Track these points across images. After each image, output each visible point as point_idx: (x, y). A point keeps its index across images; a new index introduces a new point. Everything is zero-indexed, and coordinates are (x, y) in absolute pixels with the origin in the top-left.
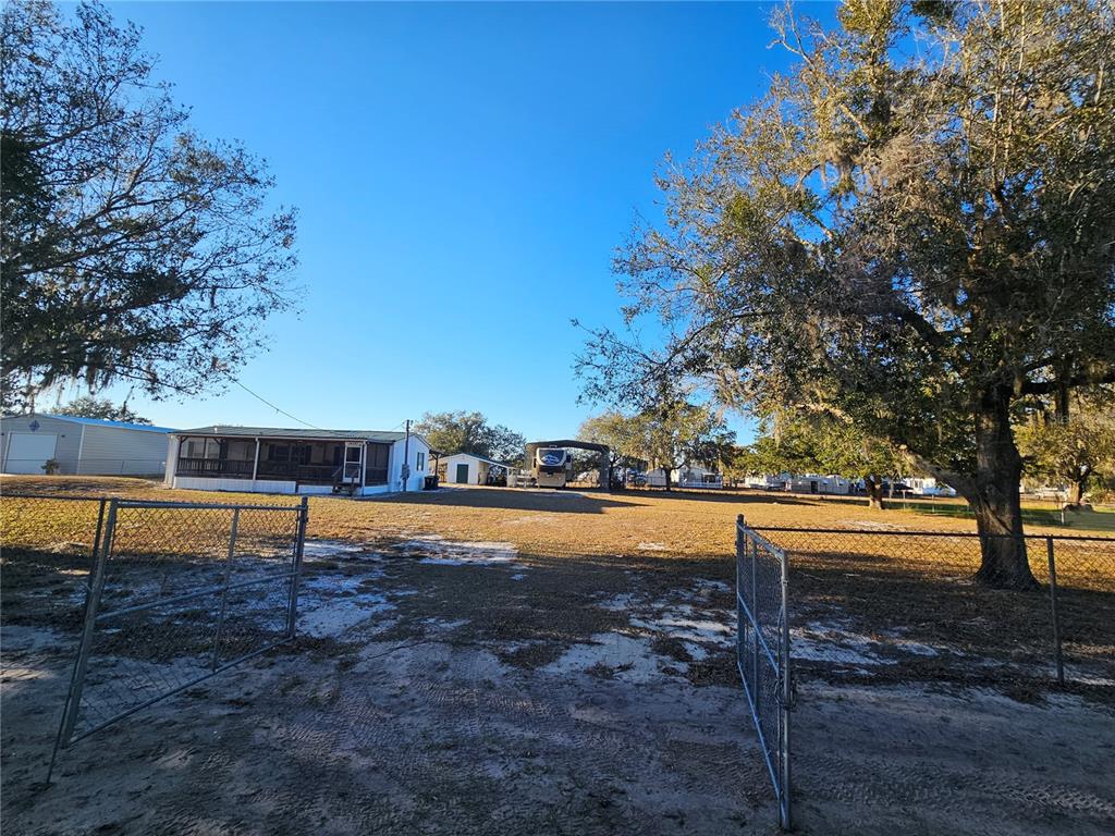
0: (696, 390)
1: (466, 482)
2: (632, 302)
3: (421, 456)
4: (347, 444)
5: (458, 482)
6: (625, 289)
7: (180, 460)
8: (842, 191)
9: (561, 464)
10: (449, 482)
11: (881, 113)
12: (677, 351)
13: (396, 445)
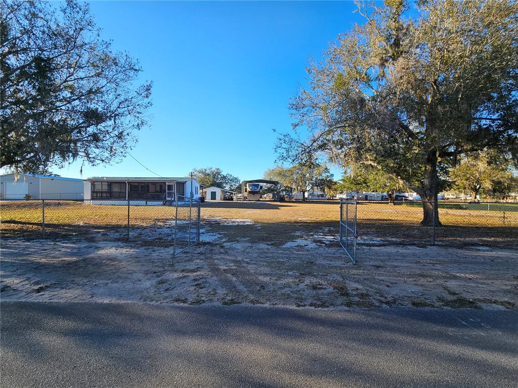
0: (321, 157)
1: (215, 199)
2: (296, 121)
3: (196, 188)
4: (167, 183)
5: (212, 199)
6: (293, 116)
7: (93, 192)
8: (380, 77)
9: (258, 190)
10: (208, 199)
11: (397, 44)
12: (314, 141)
13: (187, 183)
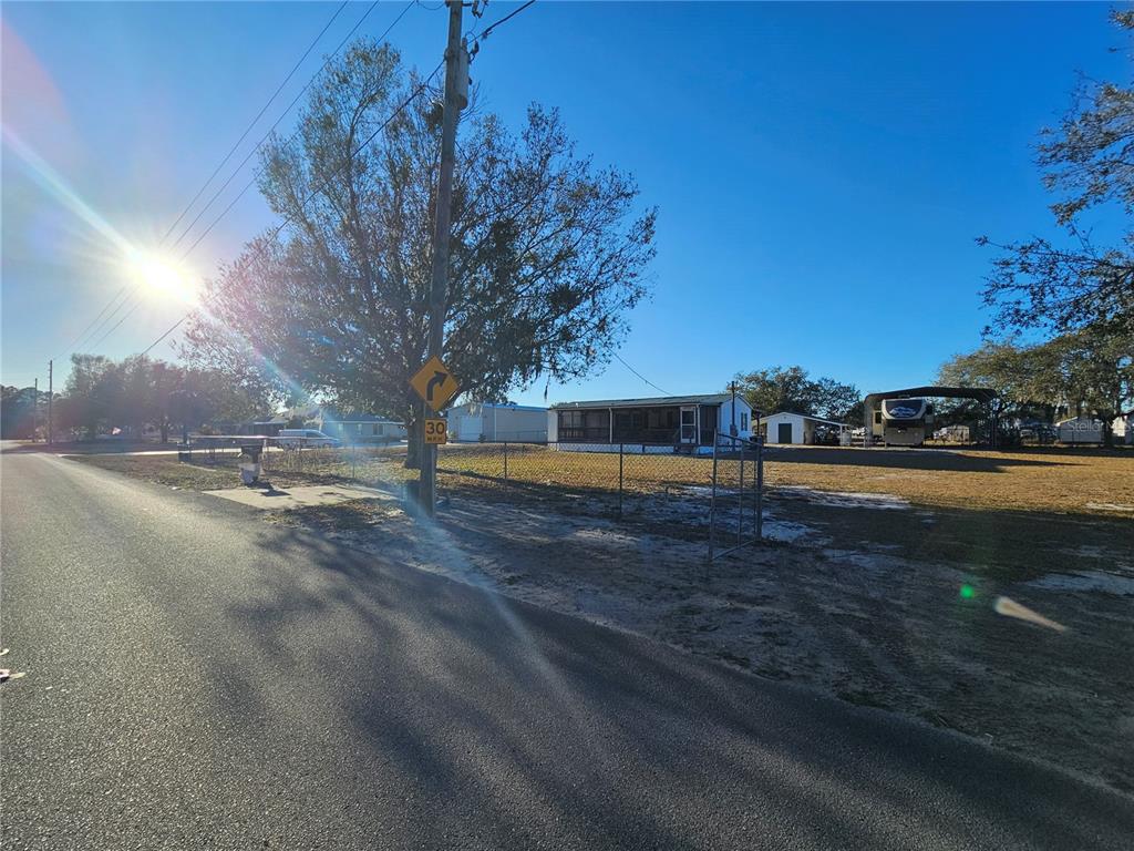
1: (790, 442)
3: (744, 416)
4: (681, 408)
5: (780, 442)
7: (560, 429)
9: (919, 416)
10: (772, 440)
13: (723, 406)
